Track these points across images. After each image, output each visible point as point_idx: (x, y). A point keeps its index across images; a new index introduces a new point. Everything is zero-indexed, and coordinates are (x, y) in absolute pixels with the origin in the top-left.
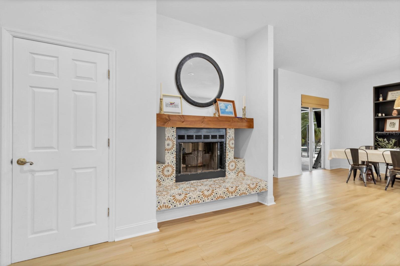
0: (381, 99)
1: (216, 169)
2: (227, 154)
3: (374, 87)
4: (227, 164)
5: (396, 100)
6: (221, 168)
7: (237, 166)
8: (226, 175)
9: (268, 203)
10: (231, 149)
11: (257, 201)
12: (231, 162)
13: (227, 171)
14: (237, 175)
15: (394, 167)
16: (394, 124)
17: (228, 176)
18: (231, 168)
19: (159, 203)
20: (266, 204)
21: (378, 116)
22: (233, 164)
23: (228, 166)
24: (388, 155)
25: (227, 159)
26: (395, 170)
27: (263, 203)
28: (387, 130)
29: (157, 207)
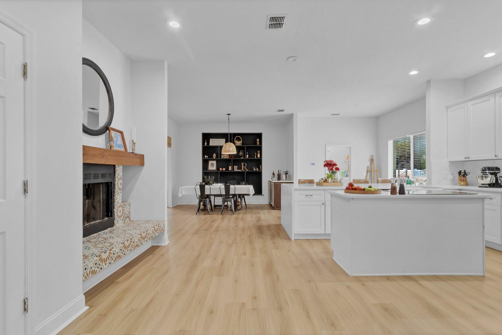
0: (206, 143)
1: (101, 218)
2: (116, 198)
3: (202, 133)
4: (115, 210)
5: (223, 146)
6: (108, 216)
7: (124, 211)
8: (115, 223)
9: (165, 243)
10: (120, 191)
11: (151, 246)
12: (119, 207)
13: (115, 218)
14: (124, 221)
15: (226, 196)
16: (213, 165)
17: (116, 225)
18: (120, 214)
19: (86, 269)
20: (163, 244)
21: (204, 157)
22: (121, 209)
23: (116, 212)
24: (223, 188)
25: (116, 203)
26: (226, 198)
27: (160, 245)
28: (209, 169)
29: (84, 275)
